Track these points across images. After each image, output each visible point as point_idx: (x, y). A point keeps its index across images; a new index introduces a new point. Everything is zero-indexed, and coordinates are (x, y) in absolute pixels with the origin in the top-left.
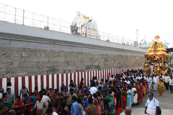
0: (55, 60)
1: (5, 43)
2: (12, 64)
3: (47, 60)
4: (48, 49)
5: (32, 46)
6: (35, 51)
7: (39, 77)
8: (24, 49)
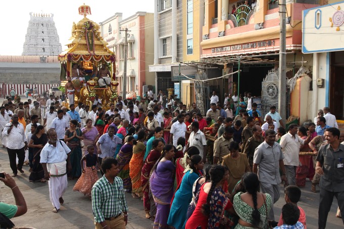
0: (28, 77)
1: (1, 71)
2: (6, 79)
3: (23, 77)
4: (23, 72)
5: (15, 71)
6: (16, 74)
7: (19, 85)
8: (11, 73)
